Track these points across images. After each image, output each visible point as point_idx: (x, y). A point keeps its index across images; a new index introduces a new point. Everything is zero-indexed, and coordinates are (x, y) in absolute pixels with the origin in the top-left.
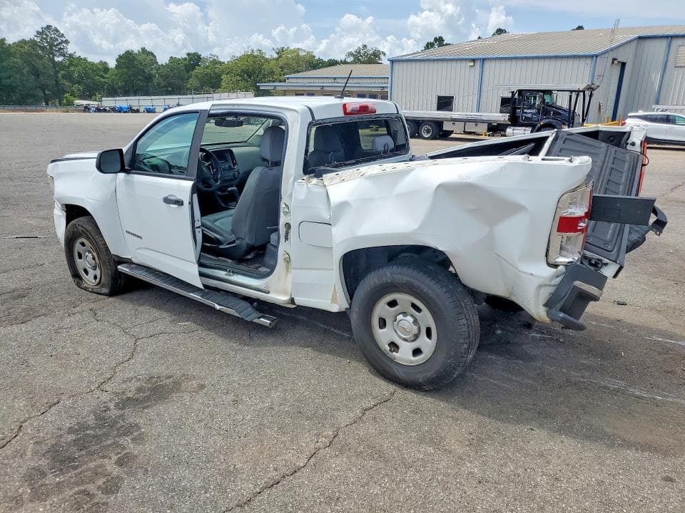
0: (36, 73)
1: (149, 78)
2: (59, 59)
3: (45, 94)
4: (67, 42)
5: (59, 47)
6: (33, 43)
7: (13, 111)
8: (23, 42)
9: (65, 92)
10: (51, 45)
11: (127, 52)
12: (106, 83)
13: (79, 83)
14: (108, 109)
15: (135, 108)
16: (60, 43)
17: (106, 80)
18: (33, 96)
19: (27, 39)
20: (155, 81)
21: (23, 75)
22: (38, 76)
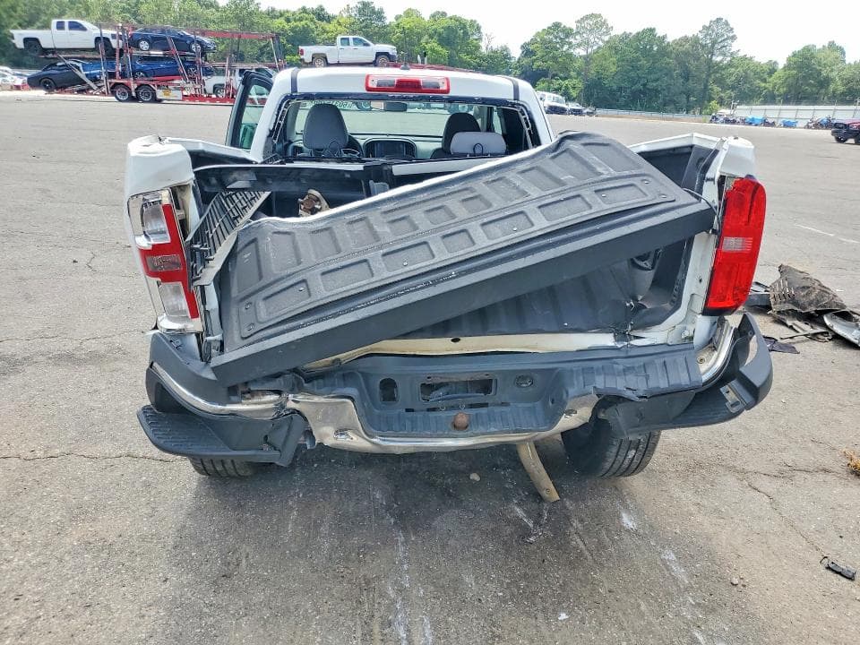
0: (687, 76)
1: (825, 83)
2: (717, 59)
3: (688, 101)
4: (734, 38)
5: (722, 44)
6: (696, 40)
7: (649, 118)
8: (686, 39)
9: (711, 99)
10: (714, 43)
11: (807, 49)
12: (766, 89)
13: (733, 88)
14: (738, 120)
15: (770, 121)
16: (726, 39)
17: (767, 85)
18: (674, 102)
19: (690, 35)
20: (832, 87)
21: (672, 77)
22: (687, 79)
